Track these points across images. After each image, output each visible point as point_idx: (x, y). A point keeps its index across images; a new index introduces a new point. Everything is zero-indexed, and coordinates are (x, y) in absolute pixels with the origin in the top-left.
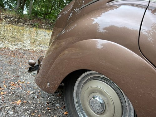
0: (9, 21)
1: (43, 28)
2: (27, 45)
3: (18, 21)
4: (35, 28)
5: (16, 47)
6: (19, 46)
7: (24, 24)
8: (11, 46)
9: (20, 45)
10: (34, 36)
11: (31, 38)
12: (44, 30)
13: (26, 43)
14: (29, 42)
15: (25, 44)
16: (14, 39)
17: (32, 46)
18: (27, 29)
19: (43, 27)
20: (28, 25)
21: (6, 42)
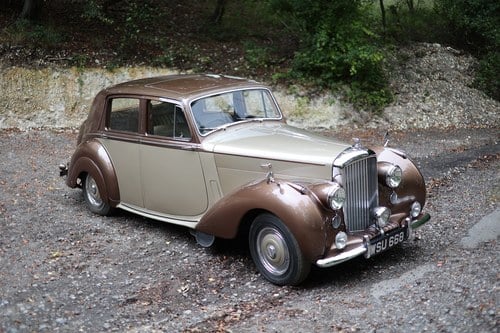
0: (11, 60)
1: (96, 66)
2: (57, 117)
3: (34, 56)
4: (74, 68)
5: (33, 124)
6: (39, 120)
7: (46, 60)
8: (20, 122)
9: (41, 119)
10: (73, 91)
11: (65, 97)
12: (98, 71)
13: (57, 112)
14: (63, 109)
15: (52, 115)
16: (27, 105)
17: (69, 117)
18: (56, 74)
19: (97, 61)
20: (58, 62)
21: (11, 113)
